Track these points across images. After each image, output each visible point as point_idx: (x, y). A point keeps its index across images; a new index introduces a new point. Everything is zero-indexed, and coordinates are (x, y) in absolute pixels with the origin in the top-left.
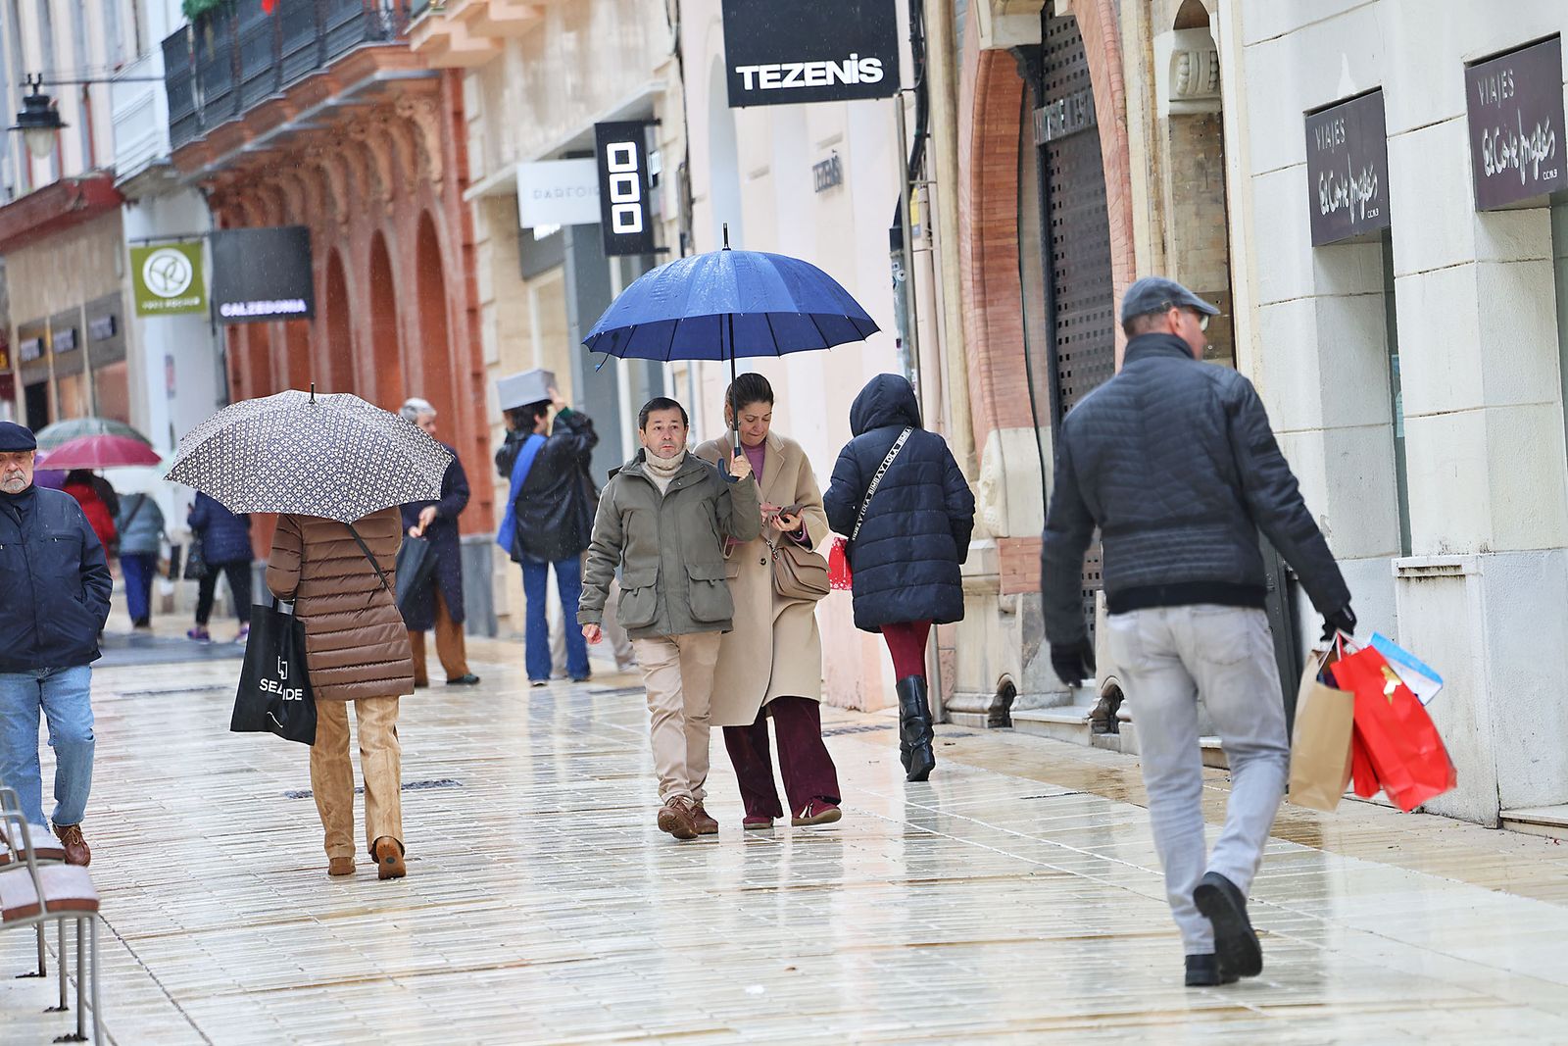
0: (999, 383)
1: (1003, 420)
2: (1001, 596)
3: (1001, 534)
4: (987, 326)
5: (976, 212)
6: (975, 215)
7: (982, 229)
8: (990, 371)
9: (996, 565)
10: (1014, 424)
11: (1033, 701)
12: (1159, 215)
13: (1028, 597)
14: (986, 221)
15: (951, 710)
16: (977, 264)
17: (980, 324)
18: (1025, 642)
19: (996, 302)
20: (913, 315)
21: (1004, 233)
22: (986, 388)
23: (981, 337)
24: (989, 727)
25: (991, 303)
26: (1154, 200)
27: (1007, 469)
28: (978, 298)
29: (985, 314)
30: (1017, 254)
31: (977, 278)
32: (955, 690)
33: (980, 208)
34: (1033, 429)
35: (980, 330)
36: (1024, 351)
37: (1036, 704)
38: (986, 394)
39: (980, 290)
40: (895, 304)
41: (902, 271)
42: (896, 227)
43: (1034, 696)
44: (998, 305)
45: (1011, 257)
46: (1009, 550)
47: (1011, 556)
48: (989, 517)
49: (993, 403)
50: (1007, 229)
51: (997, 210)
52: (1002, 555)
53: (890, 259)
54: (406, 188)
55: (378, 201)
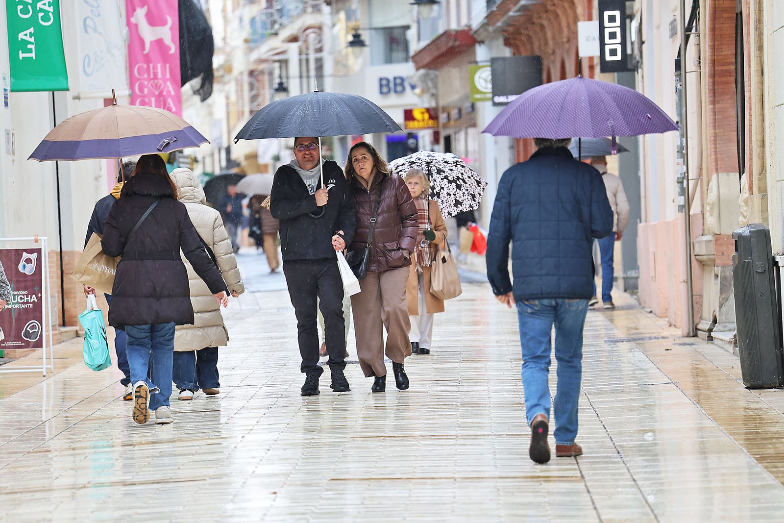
0: (720, 147)
1: (721, 168)
2: (716, 267)
3: (716, 232)
4: (715, 115)
5: (711, 51)
6: (710, 52)
7: (714, 60)
8: (715, 140)
9: (712, 249)
10: (728, 171)
11: (725, 327)
12: (760, 53)
13: (724, 268)
14: (718, 56)
15: (699, 330)
16: (711, 80)
17: (711, 114)
18: (721, 293)
19: (721, 102)
20: (684, 108)
21: (727, 63)
22: (713, 150)
23: (712, 121)
24: (708, 340)
25: (718, 102)
26: (758, 45)
27: (721, 196)
28: (712, 99)
29: (714, 108)
30: (734, 75)
31: (711, 87)
32: (701, 318)
33: (713, 48)
34: (738, 174)
35: (711, 117)
36: (736, 129)
37: (727, 329)
38: (713, 153)
39: (712, 95)
40: (676, 102)
41: (681, 83)
42: (679, 58)
43: (726, 324)
44: (722, 103)
45: (730, 76)
46: (719, 242)
47: (721, 245)
48: (710, 223)
49: (716, 159)
50: (729, 61)
51: (723, 50)
52: (716, 244)
53: (675, 77)
54: (572, 35)
55: (563, 43)
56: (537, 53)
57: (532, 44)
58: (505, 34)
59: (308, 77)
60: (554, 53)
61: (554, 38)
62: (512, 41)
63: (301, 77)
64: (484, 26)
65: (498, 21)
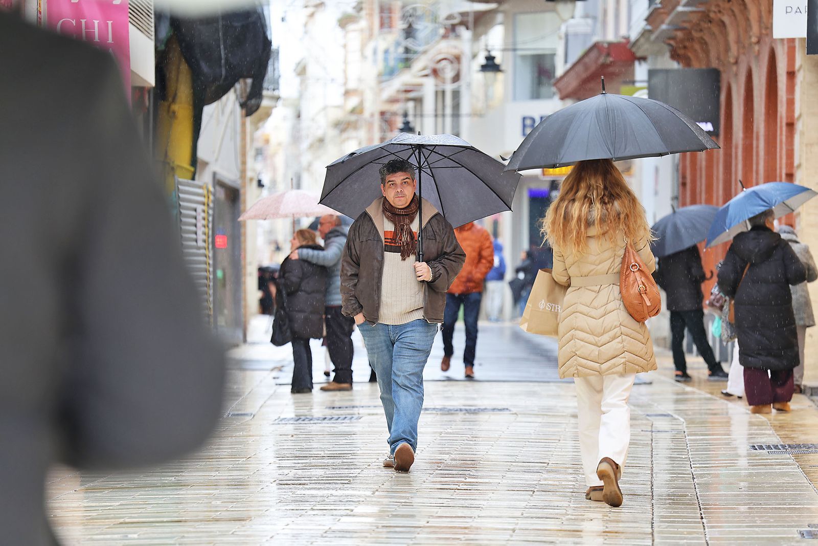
54: (764, 32)
55: (750, 44)
56: (714, 64)
57: (707, 52)
58: (672, 42)
59: (444, 116)
60: (736, 63)
61: (738, 41)
62: (681, 52)
63: (436, 116)
64: (645, 33)
65: (662, 22)
